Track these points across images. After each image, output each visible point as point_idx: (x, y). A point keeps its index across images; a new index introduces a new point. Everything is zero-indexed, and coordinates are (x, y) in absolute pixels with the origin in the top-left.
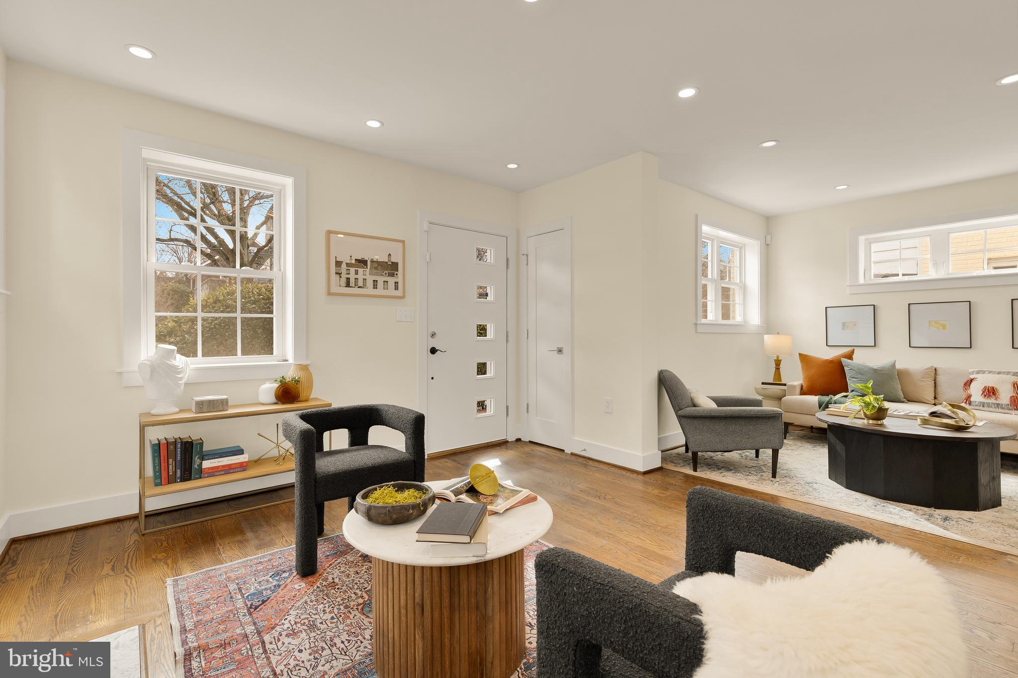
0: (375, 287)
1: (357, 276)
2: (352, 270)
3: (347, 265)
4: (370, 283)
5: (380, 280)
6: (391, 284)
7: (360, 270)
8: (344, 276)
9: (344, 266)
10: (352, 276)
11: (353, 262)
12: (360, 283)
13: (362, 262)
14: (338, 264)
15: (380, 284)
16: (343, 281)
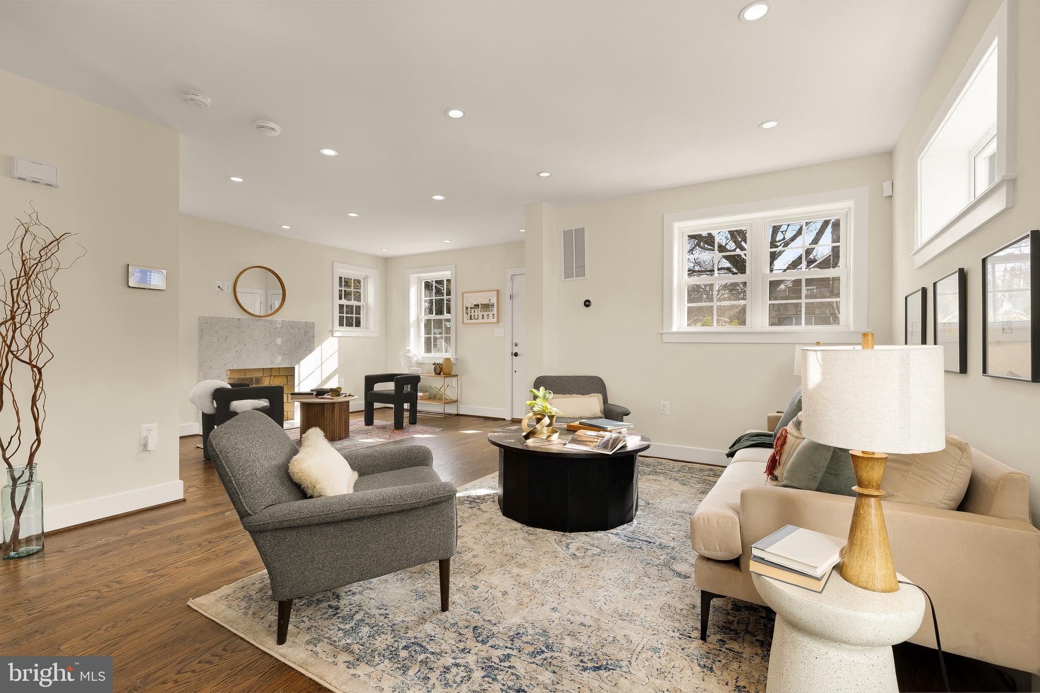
0: (483, 318)
1: (475, 314)
2: (473, 310)
3: (471, 308)
4: (480, 317)
5: (485, 314)
6: (491, 316)
7: (476, 310)
8: (469, 314)
9: (469, 309)
10: (473, 314)
11: (473, 306)
12: (476, 318)
13: (477, 306)
14: (467, 308)
15: (485, 316)
16: (469, 316)
